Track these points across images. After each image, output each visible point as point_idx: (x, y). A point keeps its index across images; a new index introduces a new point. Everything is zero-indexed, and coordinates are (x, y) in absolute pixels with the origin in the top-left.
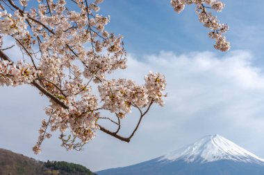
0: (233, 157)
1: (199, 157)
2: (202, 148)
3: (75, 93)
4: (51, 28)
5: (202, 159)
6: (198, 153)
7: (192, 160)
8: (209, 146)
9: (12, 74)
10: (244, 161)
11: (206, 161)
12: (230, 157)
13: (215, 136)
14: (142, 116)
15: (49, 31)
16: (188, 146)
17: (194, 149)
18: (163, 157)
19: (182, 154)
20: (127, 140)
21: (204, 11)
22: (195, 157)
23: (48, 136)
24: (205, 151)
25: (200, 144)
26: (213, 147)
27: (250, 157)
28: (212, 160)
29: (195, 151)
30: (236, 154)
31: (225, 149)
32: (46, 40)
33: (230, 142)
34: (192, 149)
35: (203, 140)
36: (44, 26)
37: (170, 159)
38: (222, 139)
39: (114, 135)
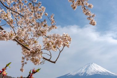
0: (100, 73)
1: (85, 73)
2: (87, 69)
3: (32, 44)
4: (22, 14)
5: (87, 74)
6: (85, 72)
7: (82, 75)
8: (89, 68)
9: (6, 36)
10: (105, 74)
11: (89, 75)
12: (99, 73)
13: (92, 64)
14: (60, 52)
15: (21, 15)
16: (80, 68)
17: (83, 70)
18: (69, 74)
19: (78, 72)
20: (54, 62)
21: (85, 9)
22: (84, 73)
23: (26, 63)
24: (88, 70)
25: (86, 67)
26: (91, 69)
27: (108, 73)
28: (91, 74)
29: (83, 71)
30: (101, 71)
31: (97, 69)
32: (20, 20)
33: (99, 66)
34: (82, 70)
35: (87, 65)
36: (19, 14)
37: (72, 74)
38: (95, 65)
39: (49, 60)
